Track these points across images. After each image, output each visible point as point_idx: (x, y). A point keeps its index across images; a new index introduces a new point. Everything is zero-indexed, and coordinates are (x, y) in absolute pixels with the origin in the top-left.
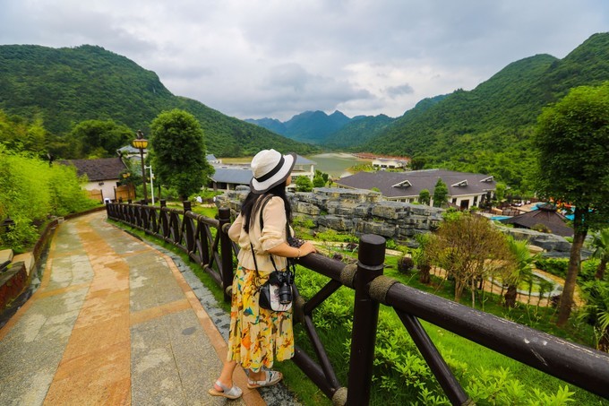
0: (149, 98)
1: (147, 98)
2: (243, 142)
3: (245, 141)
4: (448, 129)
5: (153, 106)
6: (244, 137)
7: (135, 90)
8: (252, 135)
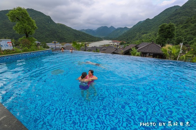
0: (48, 25)
1: (47, 25)
2: (77, 38)
3: (78, 37)
4: (140, 32)
5: (49, 27)
6: (78, 36)
7: (43, 23)
8: (80, 35)
